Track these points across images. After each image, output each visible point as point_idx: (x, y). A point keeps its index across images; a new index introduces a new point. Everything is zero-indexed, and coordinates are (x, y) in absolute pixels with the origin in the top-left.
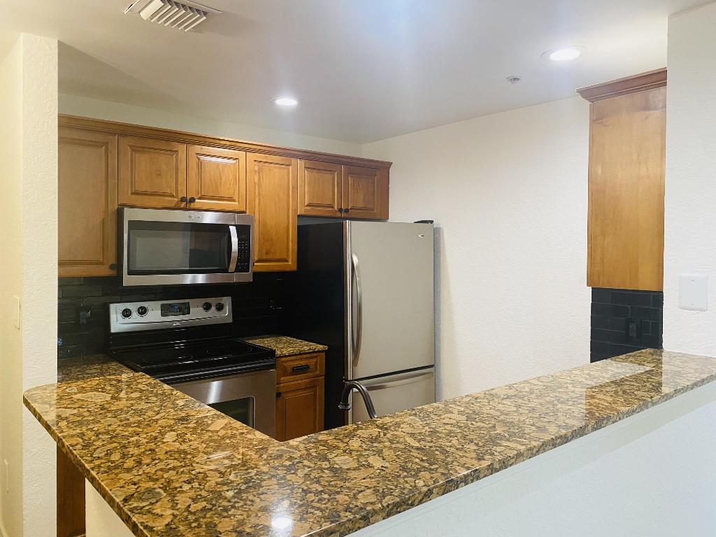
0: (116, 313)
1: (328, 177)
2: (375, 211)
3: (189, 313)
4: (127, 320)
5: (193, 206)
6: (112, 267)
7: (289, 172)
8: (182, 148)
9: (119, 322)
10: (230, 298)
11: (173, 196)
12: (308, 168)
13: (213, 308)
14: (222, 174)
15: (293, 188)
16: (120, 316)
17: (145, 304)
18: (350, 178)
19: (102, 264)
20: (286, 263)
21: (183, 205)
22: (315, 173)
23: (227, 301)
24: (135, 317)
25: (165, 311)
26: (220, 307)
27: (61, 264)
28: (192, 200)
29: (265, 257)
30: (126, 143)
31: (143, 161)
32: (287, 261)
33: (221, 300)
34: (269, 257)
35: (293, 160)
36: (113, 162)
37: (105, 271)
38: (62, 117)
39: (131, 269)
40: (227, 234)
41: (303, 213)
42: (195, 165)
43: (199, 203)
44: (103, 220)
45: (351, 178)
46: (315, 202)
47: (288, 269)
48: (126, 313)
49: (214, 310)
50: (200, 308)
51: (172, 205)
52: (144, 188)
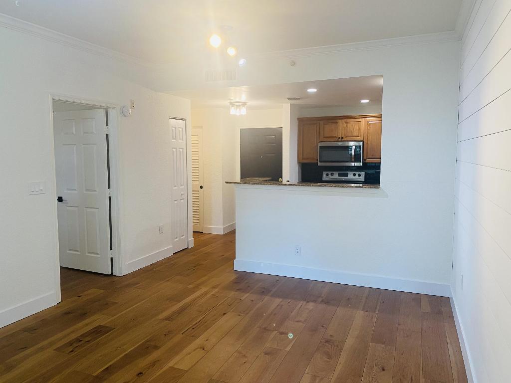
0: (324, 175)
3: (347, 176)
4: (327, 177)
5: (343, 140)
8: (340, 121)
9: (325, 177)
10: (363, 172)
11: (336, 137)
14: (354, 128)
17: (333, 172)
21: (340, 140)
23: (362, 174)
24: (330, 176)
25: (339, 175)
26: (359, 175)
28: (342, 138)
30: (322, 122)
31: (327, 127)
33: (360, 173)
36: (318, 128)
37: (315, 161)
39: (321, 160)
40: (351, 150)
43: (345, 139)
48: (327, 175)
49: (357, 177)
50: (352, 175)
51: (336, 140)
52: (327, 136)
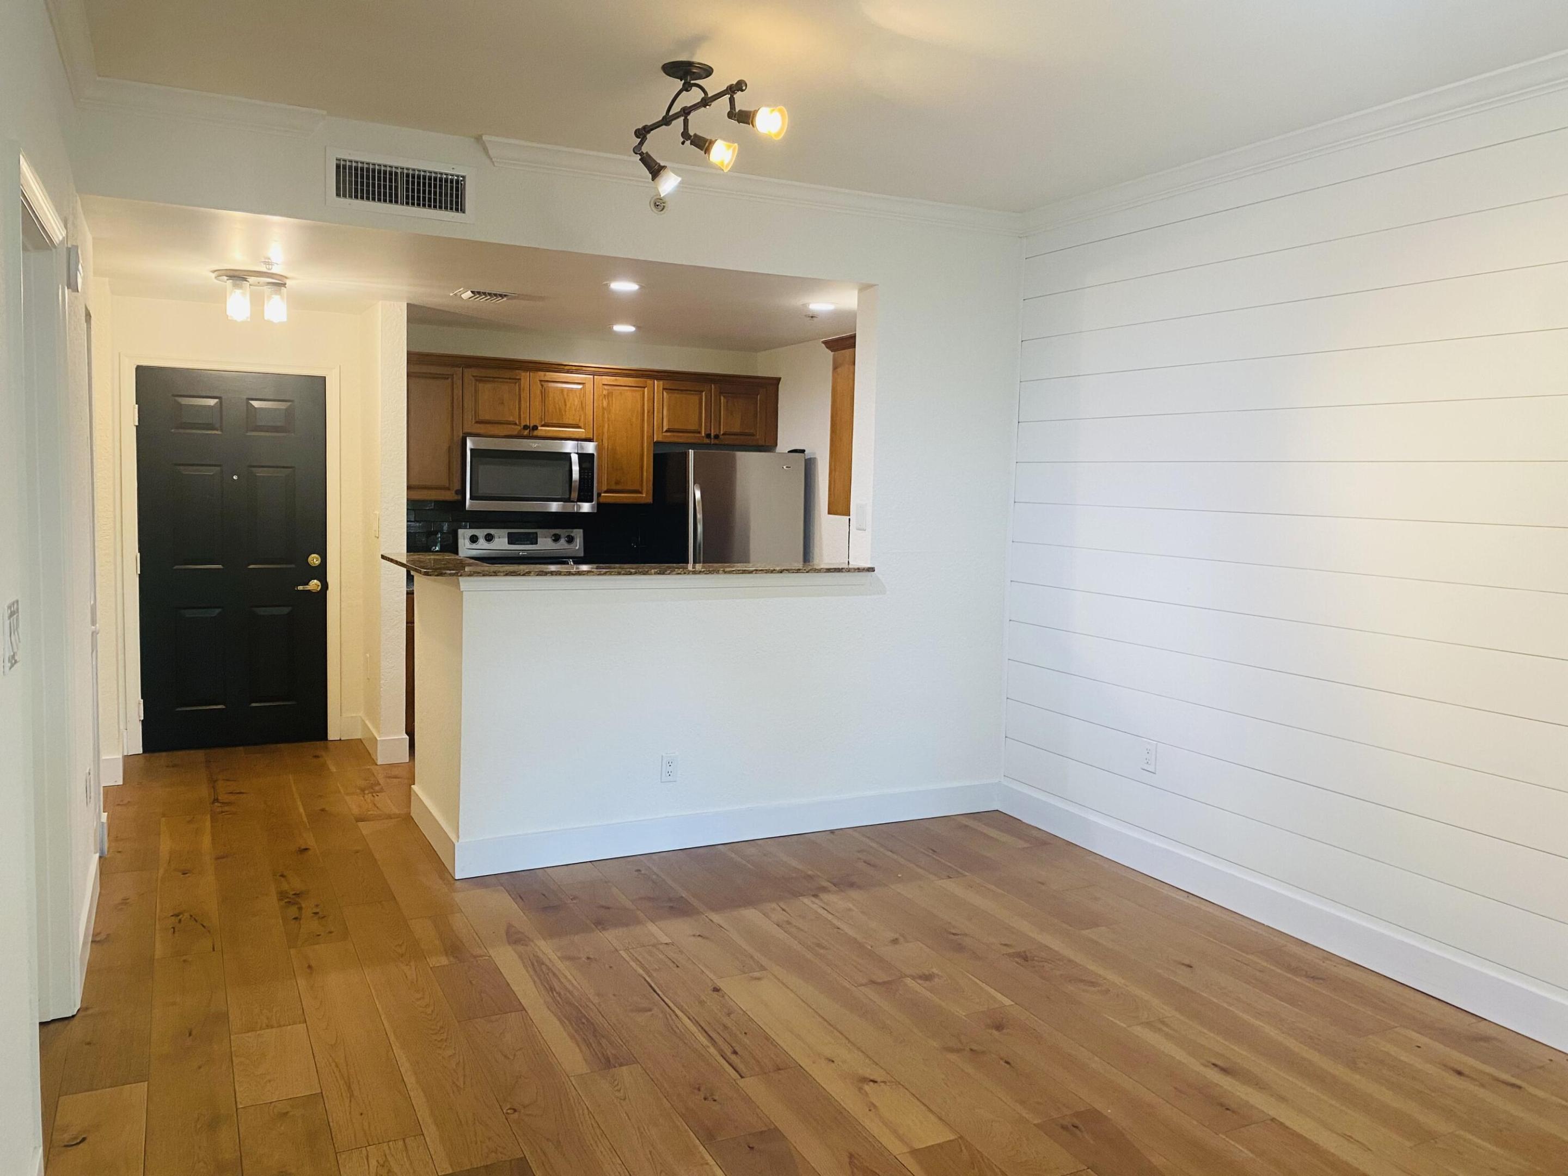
0: (464, 539)
1: (694, 399)
2: (758, 437)
3: (536, 543)
4: (474, 546)
5: (536, 433)
6: (457, 492)
7: (644, 393)
8: (525, 376)
9: (466, 547)
10: (581, 531)
11: (516, 424)
12: (667, 389)
13: (563, 541)
14: (567, 401)
15: (648, 412)
16: (467, 542)
17: (492, 531)
18: (722, 398)
19: (448, 489)
20: (641, 495)
21: (526, 432)
22: (677, 395)
23: (578, 534)
24: (482, 543)
25: (512, 539)
26: (570, 540)
27: (409, 488)
28: (535, 428)
29: (614, 487)
30: (470, 374)
31: (486, 390)
32: (641, 493)
33: (572, 532)
34: (619, 487)
35: (649, 382)
36: (458, 392)
37: (450, 496)
38: (411, 354)
39: (473, 495)
40: (568, 464)
41: (660, 439)
42: (539, 392)
43: (542, 430)
44: (449, 447)
45: (724, 397)
46: (677, 426)
47: (643, 501)
48: (474, 539)
49: (563, 542)
50: (549, 541)
51: (515, 433)
52: (487, 417)
